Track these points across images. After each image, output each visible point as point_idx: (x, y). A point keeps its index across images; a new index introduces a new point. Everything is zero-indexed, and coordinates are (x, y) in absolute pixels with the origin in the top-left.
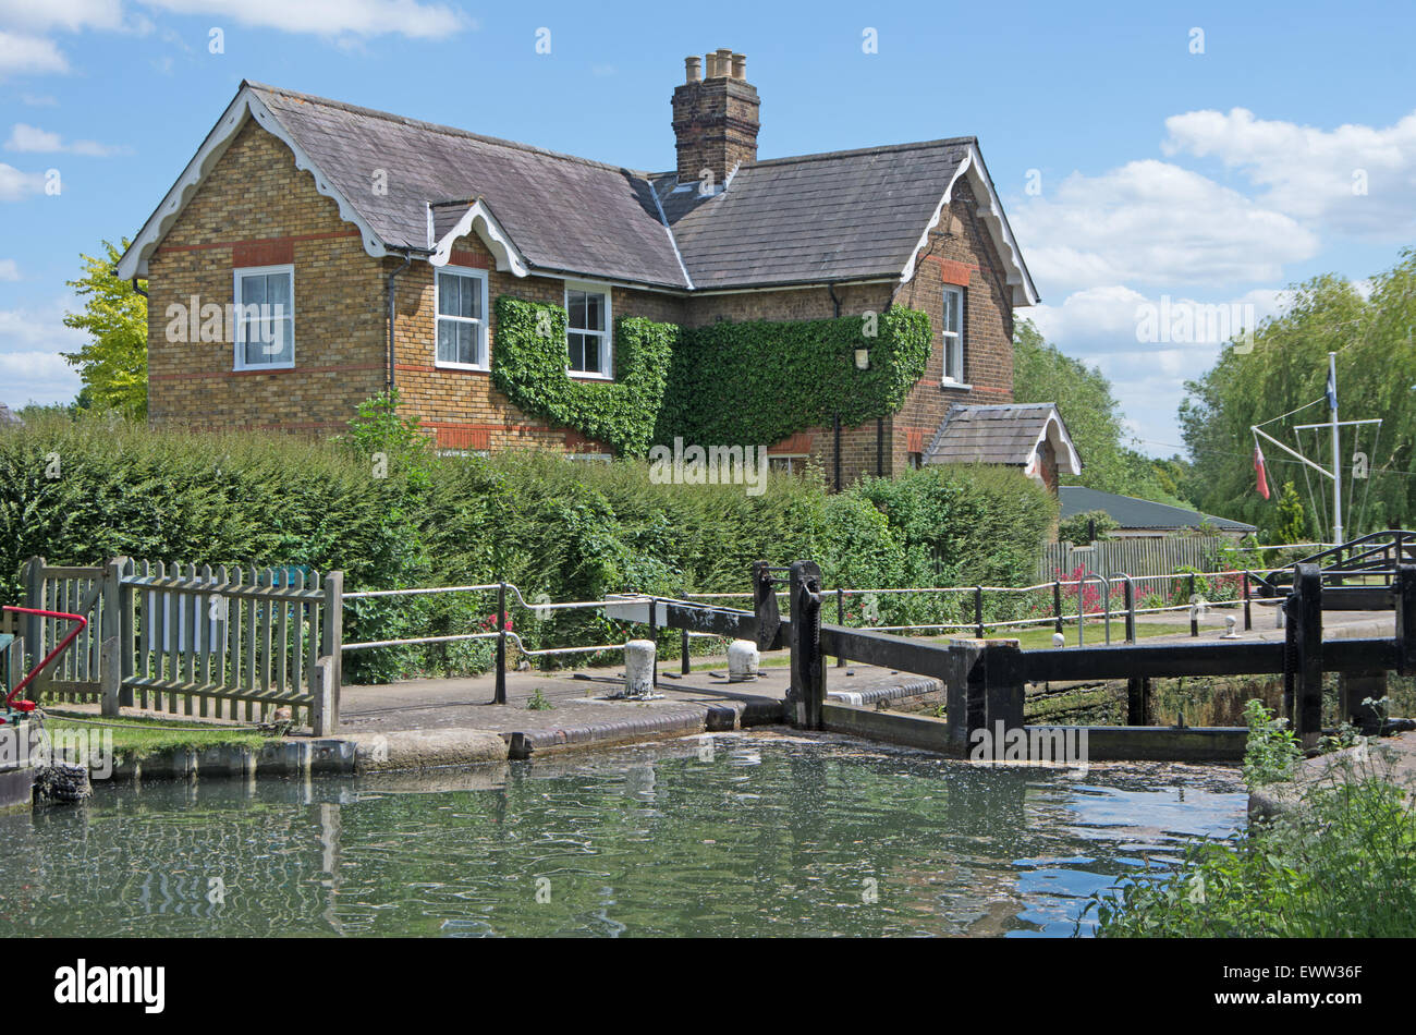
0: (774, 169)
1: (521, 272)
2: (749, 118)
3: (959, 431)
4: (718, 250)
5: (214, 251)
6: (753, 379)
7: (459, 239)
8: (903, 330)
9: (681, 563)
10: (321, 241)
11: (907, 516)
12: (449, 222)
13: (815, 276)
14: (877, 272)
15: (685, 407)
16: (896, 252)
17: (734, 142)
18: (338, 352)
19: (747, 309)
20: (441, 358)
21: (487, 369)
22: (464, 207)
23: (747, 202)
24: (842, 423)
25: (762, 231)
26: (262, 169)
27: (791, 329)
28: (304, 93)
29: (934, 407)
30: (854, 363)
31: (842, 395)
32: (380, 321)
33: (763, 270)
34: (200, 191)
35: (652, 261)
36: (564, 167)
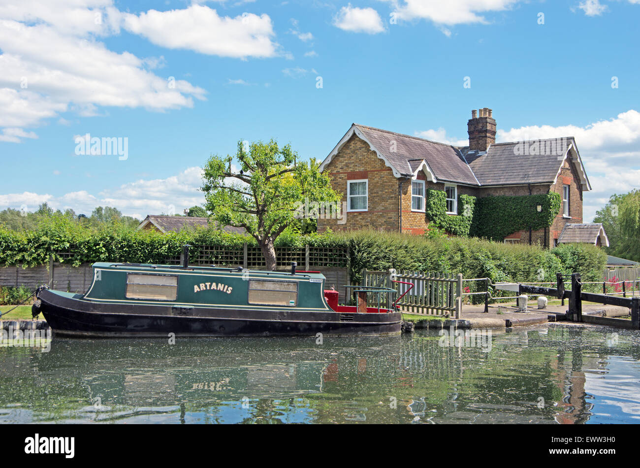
0: (503, 146)
1: (435, 181)
2: (493, 130)
3: (569, 232)
4: (487, 173)
5: (341, 175)
6: (501, 214)
7: (419, 171)
8: (553, 199)
9: (508, 273)
10: (377, 172)
11: (566, 260)
12: (416, 166)
13: (523, 182)
14: (545, 181)
15: (478, 223)
16: (551, 174)
17: (489, 137)
18: (383, 206)
19: (499, 192)
20: (413, 208)
21: (425, 211)
22: (420, 161)
23: (494, 157)
24: (532, 229)
25: (502, 167)
26: (357, 150)
27: (514, 199)
28: (368, 126)
29: (561, 224)
30: (536, 210)
31: (532, 220)
32: (397, 197)
33: (504, 180)
34: (336, 156)
35: (467, 176)
36: (436, 146)
